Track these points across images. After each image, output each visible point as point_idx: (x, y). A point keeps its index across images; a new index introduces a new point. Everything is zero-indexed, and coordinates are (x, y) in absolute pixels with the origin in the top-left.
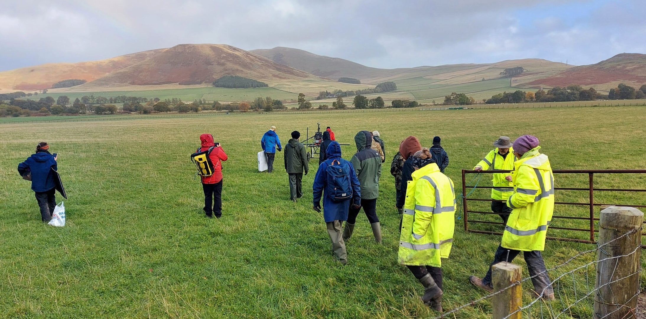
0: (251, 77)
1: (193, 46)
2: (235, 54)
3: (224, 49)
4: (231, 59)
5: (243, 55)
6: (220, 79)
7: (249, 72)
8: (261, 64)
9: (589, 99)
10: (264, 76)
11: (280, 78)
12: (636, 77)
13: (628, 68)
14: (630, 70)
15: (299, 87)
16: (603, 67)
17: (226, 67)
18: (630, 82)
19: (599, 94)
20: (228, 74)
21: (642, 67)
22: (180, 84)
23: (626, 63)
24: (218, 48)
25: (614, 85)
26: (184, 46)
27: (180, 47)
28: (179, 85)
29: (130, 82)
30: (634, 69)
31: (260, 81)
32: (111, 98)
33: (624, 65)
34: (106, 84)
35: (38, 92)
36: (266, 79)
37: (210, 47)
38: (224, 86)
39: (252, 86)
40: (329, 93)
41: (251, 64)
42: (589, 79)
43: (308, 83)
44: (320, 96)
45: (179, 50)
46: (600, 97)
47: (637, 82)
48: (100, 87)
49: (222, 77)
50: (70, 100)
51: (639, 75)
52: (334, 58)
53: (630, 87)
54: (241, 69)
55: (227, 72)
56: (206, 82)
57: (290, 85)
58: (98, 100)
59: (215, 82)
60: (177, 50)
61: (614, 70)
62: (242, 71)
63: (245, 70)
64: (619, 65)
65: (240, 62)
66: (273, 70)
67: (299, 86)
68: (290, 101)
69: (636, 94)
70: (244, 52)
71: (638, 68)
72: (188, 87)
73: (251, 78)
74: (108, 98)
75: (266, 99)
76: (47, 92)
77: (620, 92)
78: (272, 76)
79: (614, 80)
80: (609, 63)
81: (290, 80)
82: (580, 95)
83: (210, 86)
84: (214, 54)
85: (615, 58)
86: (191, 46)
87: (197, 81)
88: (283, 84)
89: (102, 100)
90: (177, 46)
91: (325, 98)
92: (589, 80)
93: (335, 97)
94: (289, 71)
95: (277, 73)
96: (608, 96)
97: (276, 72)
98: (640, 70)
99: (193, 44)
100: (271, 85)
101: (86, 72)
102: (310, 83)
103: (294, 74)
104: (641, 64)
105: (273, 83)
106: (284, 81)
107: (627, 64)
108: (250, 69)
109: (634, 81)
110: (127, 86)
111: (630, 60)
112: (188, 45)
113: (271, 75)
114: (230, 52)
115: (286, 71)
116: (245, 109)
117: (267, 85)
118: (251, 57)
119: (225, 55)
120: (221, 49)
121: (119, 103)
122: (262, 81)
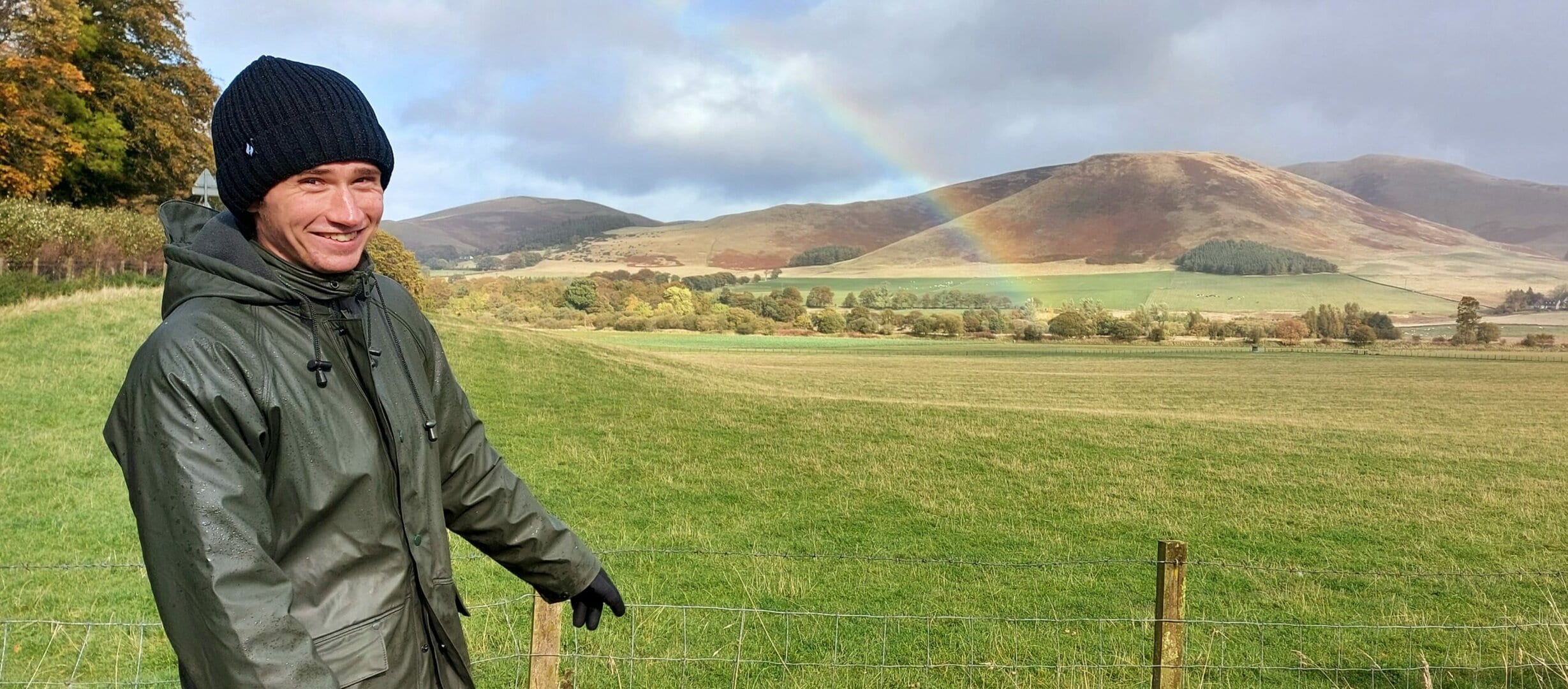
0: (1286, 245)
1: (1132, 160)
2: (1245, 179)
3: (1217, 164)
4: (1232, 193)
5: (1269, 180)
6: (1199, 249)
7: (1283, 229)
8: (1320, 207)
10: (1324, 239)
11: (1376, 246)
15: (1435, 274)
17: (1218, 216)
20: (1222, 234)
22: (1088, 262)
24: (1199, 162)
26: (1106, 158)
27: (1098, 161)
28: (1086, 266)
29: (967, 254)
31: (1315, 256)
32: (927, 296)
34: (910, 259)
35: (761, 273)
36: (1329, 250)
37: (1177, 162)
38: (1207, 270)
39: (1289, 270)
40: (1539, 296)
41: (1290, 205)
43: (1463, 263)
44: (1507, 305)
45: (1093, 172)
48: (896, 266)
49: (1204, 242)
50: (834, 298)
52: (1551, 188)
54: (1260, 220)
55: (1219, 229)
56: (1157, 258)
57: (1406, 269)
58: (896, 300)
59: (1183, 259)
60: (1089, 171)
62: (1262, 226)
63: (1271, 225)
65: (1257, 200)
66: (1351, 224)
67: (1434, 271)
68: (1407, 316)
70: (1271, 174)
72: (1109, 270)
73: (1286, 248)
74: (920, 296)
75: (1342, 310)
76: (780, 276)
78: (1351, 239)
81: (1404, 253)
83: (1169, 268)
84: (1186, 178)
86: (1127, 159)
87: (1133, 254)
88: (1385, 266)
89: (906, 301)
90: (1091, 160)
91: (1522, 310)
93: (1557, 307)
94: (1401, 227)
95: (1367, 231)
97: (1363, 229)
99: (1132, 155)
100: (1347, 267)
101: (863, 226)
102: (1469, 264)
103: (1417, 236)
105: (1354, 260)
106: (1386, 258)
108: (1285, 220)
110: (959, 264)
112: (1118, 156)
113: (1346, 239)
114: (1232, 172)
115: (1393, 227)
116: (1291, 338)
117: (1333, 268)
118: (1290, 185)
119: (1216, 183)
120: (1207, 167)
121: (944, 308)
122: (1320, 257)
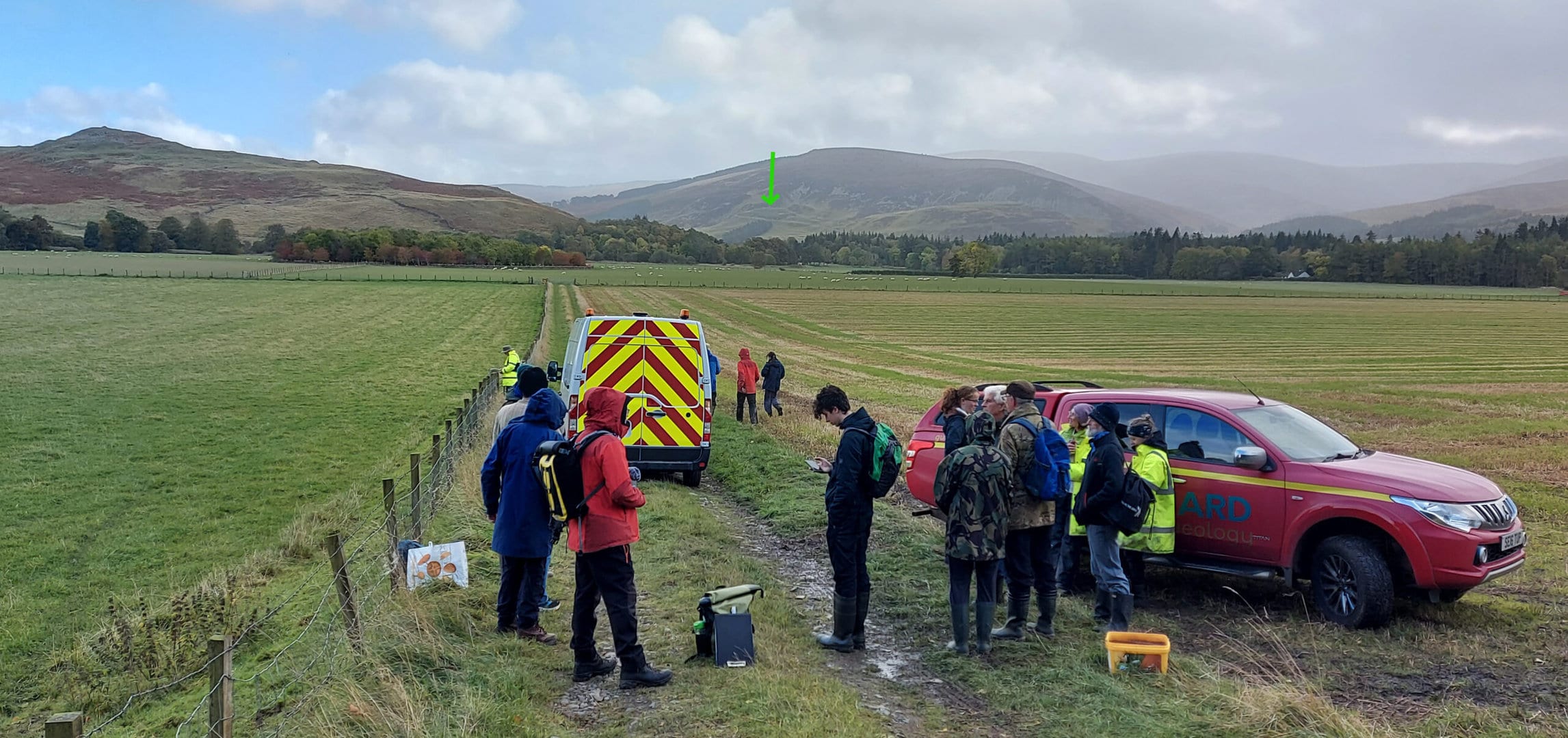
9: (34, 246)
12: (142, 192)
13: (118, 168)
14: (124, 173)
16: (51, 159)
18: (128, 204)
19: (59, 234)
21: (152, 169)
23: (113, 155)
25: (93, 210)
30: (134, 173)
33: (107, 158)
42: (15, 187)
46: (61, 243)
47: (146, 206)
51: (150, 189)
53: (135, 222)
61: (84, 169)
64: (93, 157)
69: (151, 240)
71: (143, 171)
77: (113, 231)
79: (87, 197)
80: (66, 147)
82: (7, 233)
85: (82, 137)
92: (18, 191)
96: (82, 241)
98: (147, 177)
104: (150, 161)
107: (115, 157)
109: (137, 204)
111: (120, 148)
